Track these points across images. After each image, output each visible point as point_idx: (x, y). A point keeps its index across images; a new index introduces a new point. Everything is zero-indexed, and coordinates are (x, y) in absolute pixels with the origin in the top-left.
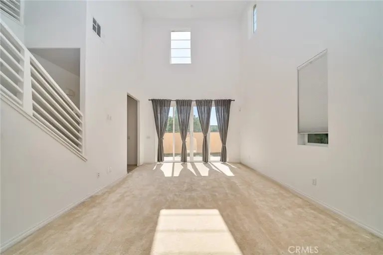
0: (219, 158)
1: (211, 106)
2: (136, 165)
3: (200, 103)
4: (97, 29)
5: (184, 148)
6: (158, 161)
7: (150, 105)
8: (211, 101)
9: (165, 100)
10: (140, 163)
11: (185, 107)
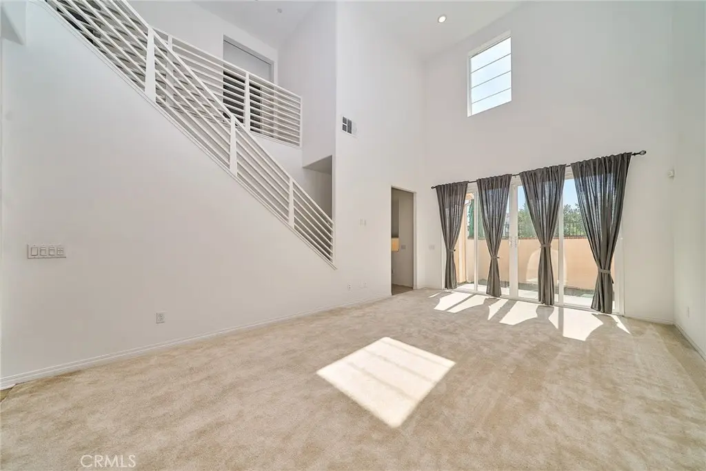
0: (587, 301)
1: (563, 178)
2: (412, 288)
3: (530, 178)
4: (348, 126)
5: (494, 268)
6: (446, 287)
7: (433, 196)
8: (563, 167)
9: (456, 184)
10: (416, 285)
11: (495, 191)
